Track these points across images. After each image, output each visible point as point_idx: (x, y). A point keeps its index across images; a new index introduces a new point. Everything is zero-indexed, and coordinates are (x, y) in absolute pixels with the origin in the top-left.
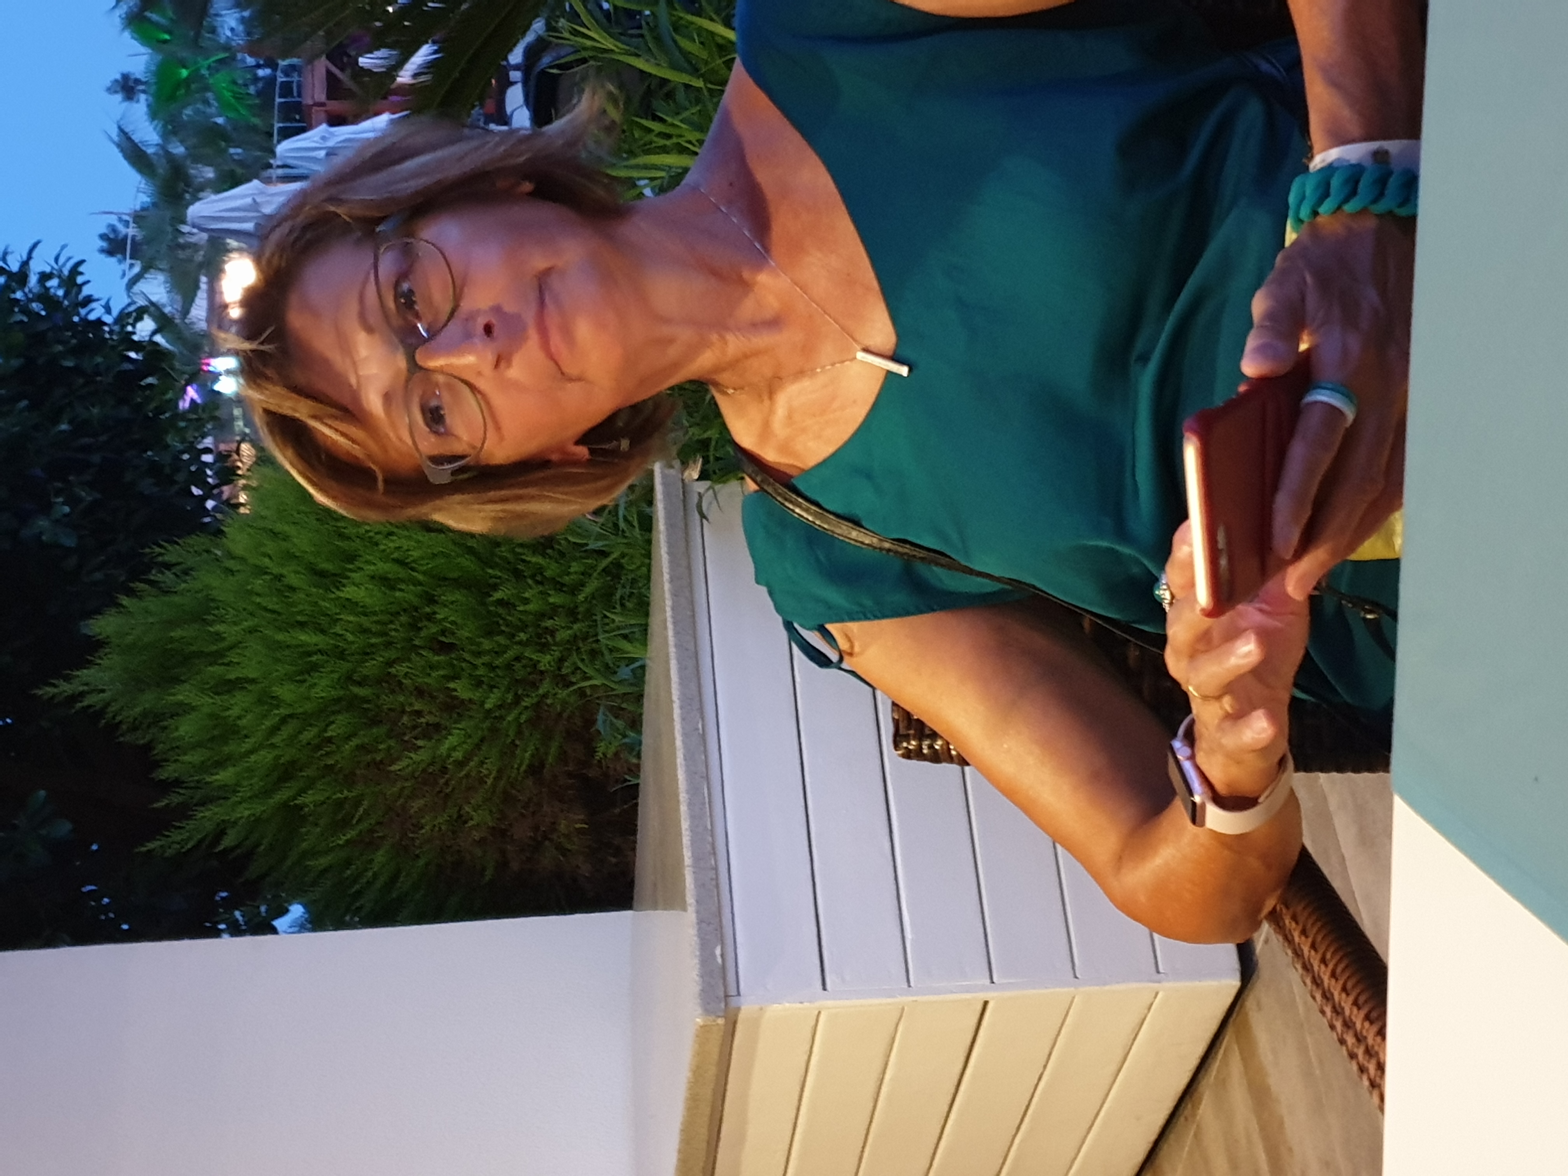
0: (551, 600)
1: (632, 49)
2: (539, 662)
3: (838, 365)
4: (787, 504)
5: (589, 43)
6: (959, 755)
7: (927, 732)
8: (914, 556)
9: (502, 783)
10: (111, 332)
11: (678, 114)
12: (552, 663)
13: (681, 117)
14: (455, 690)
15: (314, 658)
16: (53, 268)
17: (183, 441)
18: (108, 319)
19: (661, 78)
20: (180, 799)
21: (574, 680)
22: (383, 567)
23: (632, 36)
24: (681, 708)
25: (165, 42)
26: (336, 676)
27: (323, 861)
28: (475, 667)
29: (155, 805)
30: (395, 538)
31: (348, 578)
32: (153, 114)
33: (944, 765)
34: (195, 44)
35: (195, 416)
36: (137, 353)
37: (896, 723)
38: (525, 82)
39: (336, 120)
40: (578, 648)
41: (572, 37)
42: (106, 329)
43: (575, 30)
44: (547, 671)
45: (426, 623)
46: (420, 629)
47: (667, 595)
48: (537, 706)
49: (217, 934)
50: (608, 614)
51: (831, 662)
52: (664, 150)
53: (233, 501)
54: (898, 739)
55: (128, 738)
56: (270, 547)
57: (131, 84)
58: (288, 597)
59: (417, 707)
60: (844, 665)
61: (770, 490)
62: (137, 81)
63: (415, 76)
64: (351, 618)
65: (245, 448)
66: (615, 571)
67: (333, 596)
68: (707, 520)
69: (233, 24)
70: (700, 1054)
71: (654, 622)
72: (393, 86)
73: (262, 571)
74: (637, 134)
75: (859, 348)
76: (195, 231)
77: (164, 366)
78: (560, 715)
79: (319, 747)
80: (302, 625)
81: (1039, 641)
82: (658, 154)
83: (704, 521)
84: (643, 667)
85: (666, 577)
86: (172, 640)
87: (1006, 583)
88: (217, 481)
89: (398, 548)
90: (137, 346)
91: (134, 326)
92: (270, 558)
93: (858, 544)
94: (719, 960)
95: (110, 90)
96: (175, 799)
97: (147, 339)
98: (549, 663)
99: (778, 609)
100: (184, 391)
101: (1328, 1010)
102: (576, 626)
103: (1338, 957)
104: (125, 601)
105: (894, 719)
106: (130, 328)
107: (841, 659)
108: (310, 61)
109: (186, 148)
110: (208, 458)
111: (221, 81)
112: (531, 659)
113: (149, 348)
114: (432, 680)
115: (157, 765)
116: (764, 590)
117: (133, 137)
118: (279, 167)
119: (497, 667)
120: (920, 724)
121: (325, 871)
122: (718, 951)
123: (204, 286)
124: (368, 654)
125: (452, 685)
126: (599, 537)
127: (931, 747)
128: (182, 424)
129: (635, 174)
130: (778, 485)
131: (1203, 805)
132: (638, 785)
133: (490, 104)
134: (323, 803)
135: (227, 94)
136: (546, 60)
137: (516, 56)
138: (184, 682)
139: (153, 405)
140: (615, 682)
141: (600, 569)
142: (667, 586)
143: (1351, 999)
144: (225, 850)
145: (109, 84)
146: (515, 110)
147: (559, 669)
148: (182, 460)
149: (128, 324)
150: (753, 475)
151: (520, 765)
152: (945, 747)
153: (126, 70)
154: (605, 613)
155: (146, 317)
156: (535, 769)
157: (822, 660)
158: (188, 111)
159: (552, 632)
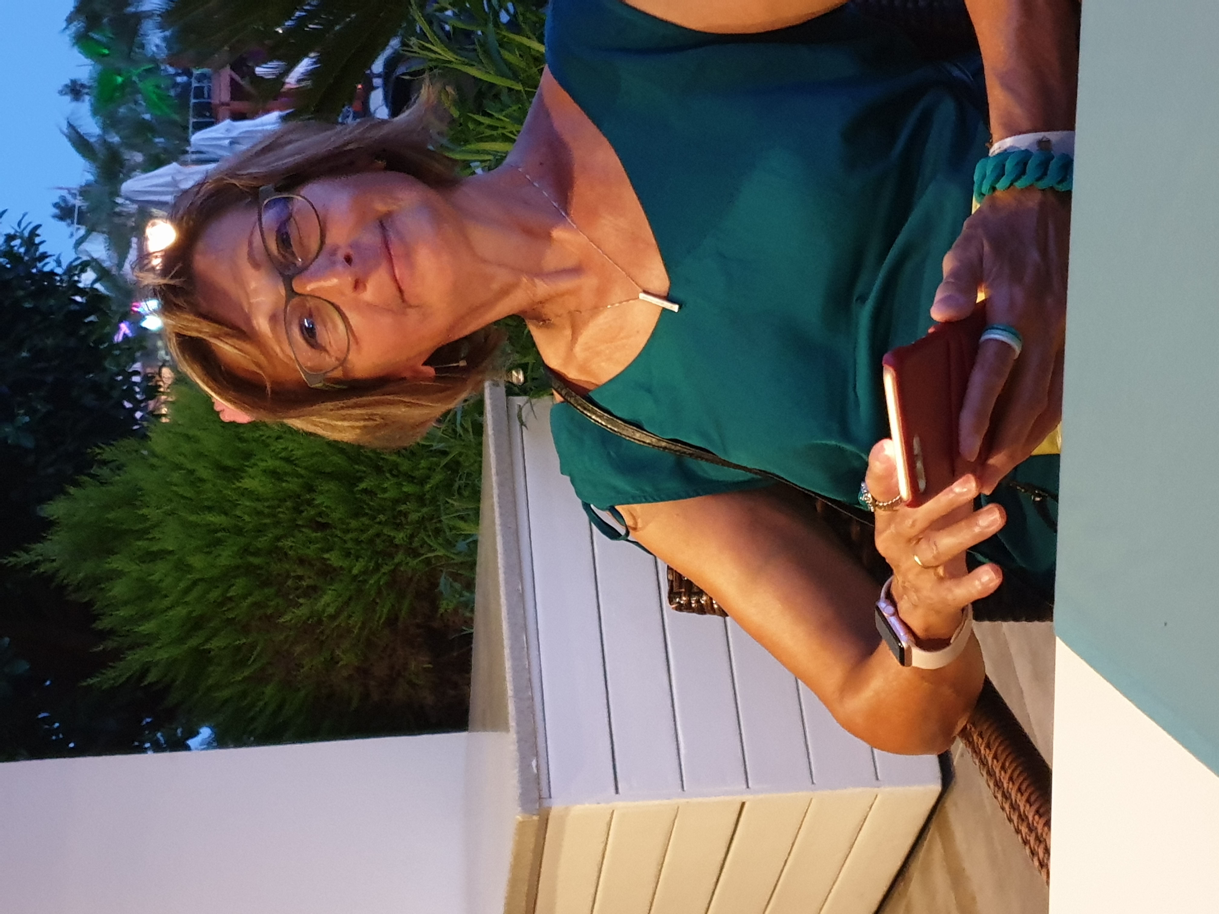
0: (405, 489)
1: (466, 60)
2: (394, 538)
3: (624, 303)
4: (585, 412)
5: (433, 56)
6: (719, 607)
7: (695, 590)
8: (685, 453)
9: (366, 632)
10: (61, 281)
11: (502, 110)
12: (405, 539)
13: (504, 113)
14: (329, 559)
15: (219, 535)
16: (16, 231)
17: (118, 365)
18: (59, 271)
19: (490, 83)
20: (115, 645)
21: (422, 552)
22: (271, 463)
23: (467, 50)
24: (505, 573)
25: (104, 55)
26: (235, 549)
27: (225, 693)
28: (345, 542)
29: (95, 650)
30: (281, 441)
31: (245, 471)
32: (95, 112)
33: (707, 616)
34: (129, 57)
35: (127, 347)
36: (82, 297)
37: (671, 583)
38: (385, 85)
39: (238, 116)
40: (426, 527)
41: (421, 52)
42: (58, 278)
43: (423, 46)
44: (401, 545)
45: (306, 507)
46: (302, 512)
47: (495, 485)
48: (393, 571)
49: (143, 751)
50: (450, 501)
51: (620, 535)
52: (492, 139)
53: (156, 413)
54: (672, 595)
55: (73, 597)
56: (186, 447)
57: (78, 88)
58: (199, 487)
59: (300, 572)
60: (629, 538)
61: (572, 401)
62: (83, 86)
63: (299, 81)
64: (248, 504)
65: (166, 372)
66: (454, 467)
67: (234, 486)
68: (525, 426)
69: (158, 41)
70: (519, 845)
71: (484, 506)
72: (283, 90)
73: (178, 467)
74: (471, 126)
75: (641, 290)
76: (128, 202)
77: (102, 306)
78: (411, 579)
79: (222, 604)
80: (210, 509)
81: (781, 519)
82: (486, 141)
83: (524, 428)
84: (475, 542)
85: (493, 471)
86: (109, 521)
87: (756, 473)
88: (144, 397)
89: (285, 449)
90: (81, 292)
91: (79, 277)
92: (185, 456)
93: (642, 443)
94: (535, 771)
95: (61, 93)
96: (110, 644)
97: (89, 286)
98: (403, 538)
99: (578, 494)
100: (118, 329)
101: (1007, 806)
102: (425, 510)
103: (1014, 765)
104: (72, 490)
105: (669, 580)
106: (76, 278)
107: (628, 533)
108: (218, 69)
109: (121, 138)
110: (136, 379)
111: (148, 86)
112: (389, 536)
113: (91, 293)
114: (311, 551)
115: (96, 618)
116: (568, 478)
117: (79, 130)
118: (193, 153)
119: (362, 541)
120: (689, 583)
121: (226, 701)
122: (534, 763)
123: (134, 245)
124: (260, 531)
125: (326, 556)
126: (441, 440)
127: (698, 601)
128: (117, 352)
129: (468, 157)
130: (578, 397)
131: (909, 648)
132: (472, 633)
133: (357, 104)
134: (225, 648)
135: (154, 97)
136: (401, 69)
137: (378, 66)
138: (116, 553)
139: (94, 337)
140: (454, 554)
141: (442, 464)
142: (494, 478)
143: (1024, 798)
144: (150, 684)
145: (60, 88)
146: (377, 109)
147: (411, 543)
148: (116, 380)
149: (75, 275)
150: (559, 390)
151: (380, 618)
152: (709, 602)
153: (74, 76)
154: (447, 499)
155: (89, 269)
156: (392, 621)
157: (612, 534)
158: (122, 110)
159: (405, 515)
